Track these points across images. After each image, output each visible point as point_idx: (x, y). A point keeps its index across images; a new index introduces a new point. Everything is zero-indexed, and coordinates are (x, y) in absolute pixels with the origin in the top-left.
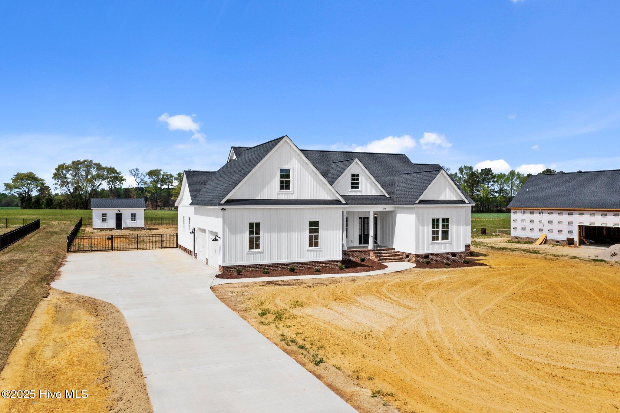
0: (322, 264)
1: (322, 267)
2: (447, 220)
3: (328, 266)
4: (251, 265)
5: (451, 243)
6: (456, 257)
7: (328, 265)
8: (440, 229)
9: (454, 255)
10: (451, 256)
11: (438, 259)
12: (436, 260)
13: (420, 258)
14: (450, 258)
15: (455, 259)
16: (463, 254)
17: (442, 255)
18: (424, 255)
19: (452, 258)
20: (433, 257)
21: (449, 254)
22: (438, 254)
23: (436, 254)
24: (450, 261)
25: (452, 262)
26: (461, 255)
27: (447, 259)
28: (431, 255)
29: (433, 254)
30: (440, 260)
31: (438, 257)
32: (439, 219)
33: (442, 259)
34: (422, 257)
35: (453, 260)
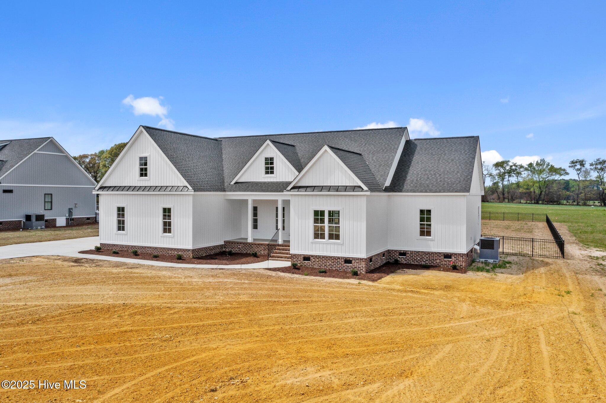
0: (175, 251)
2: (337, 213)
5: (343, 245)
6: (351, 264)
8: (326, 224)
9: (348, 261)
10: (343, 262)
11: (323, 264)
12: (321, 265)
13: (297, 259)
14: (341, 265)
15: (349, 267)
16: (362, 261)
17: (329, 259)
18: (302, 256)
19: (345, 265)
20: (316, 260)
21: (340, 258)
22: (323, 257)
23: (320, 257)
24: (342, 268)
25: (344, 270)
26: (359, 263)
27: (336, 265)
28: (313, 257)
29: (316, 257)
30: (326, 265)
31: (323, 260)
32: (324, 211)
33: (330, 264)
34: (300, 258)
35: (347, 268)
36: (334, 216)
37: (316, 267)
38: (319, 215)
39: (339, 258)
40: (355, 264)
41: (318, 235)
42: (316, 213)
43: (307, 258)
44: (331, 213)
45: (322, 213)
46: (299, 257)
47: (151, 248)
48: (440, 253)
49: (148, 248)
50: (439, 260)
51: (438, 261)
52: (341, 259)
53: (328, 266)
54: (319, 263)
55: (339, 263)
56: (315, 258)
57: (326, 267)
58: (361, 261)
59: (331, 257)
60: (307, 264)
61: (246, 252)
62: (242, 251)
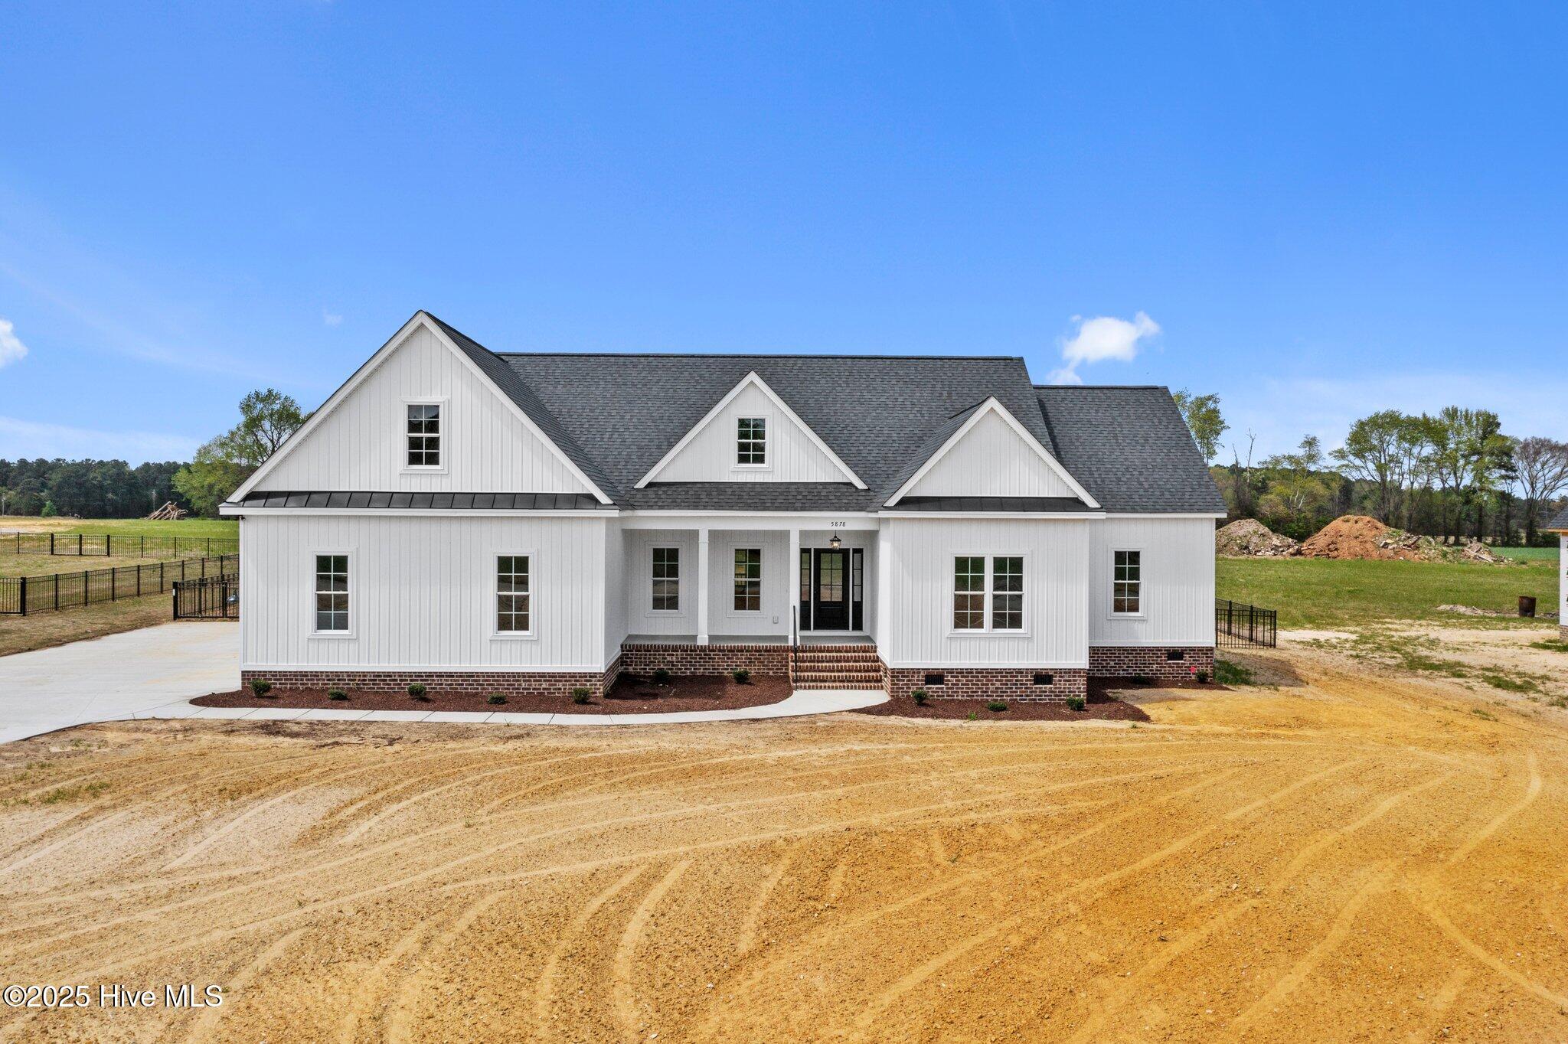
0: (540, 681)
1: (540, 689)
2: (1017, 564)
3: (560, 689)
4: (321, 672)
5: (1030, 639)
6: (1051, 684)
7: (560, 685)
8: (988, 591)
9: (1042, 677)
10: (1030, 680)
11: (979, 688)
12: (972, 692)
13: (909, 680)
14: (1026, 688)
15: (1046, 692)
16: (1079, 677)
17: (995, 677)
18: (922, 674)
19: (1036, 688)
20: (959, 681)
21: (1022, 673)
22: (980, 671)
23: (972, 673)
24: (1027, 696)
25: (1035, 700)
26: (1070, 681)
27: (1014, 690)
28: (953, 673)
29: (960, 672)
30: (986, 692)
31: (978, 681)
32: (982, 559)
33: (996, 688)
34: (916, 678)
35: (1041, 696)
36: (1010, 570)
37: (960, 698)
38: (967, 570)
39: (1020, 671)
40: (1058, 684)
41: (966, 615)
42: (961, 564)
43: (935, 677)
44: (1000, 564)
45: (978, 563)
46: (913, 677)
47: (450, 675)
48: (1158, 649)
49: (443, 676)
50: (1157, 664)
51: (1155, 666)
52: (1027, 673)
53: (992, 692)
54: (968, 688)
55: (1021, 684)
56: (958, 677)
57: (987, 696)
58: (1075, 676)
59: (999, 671)
60: (936, 692)
61: (692, 673)
62: (681, 669)
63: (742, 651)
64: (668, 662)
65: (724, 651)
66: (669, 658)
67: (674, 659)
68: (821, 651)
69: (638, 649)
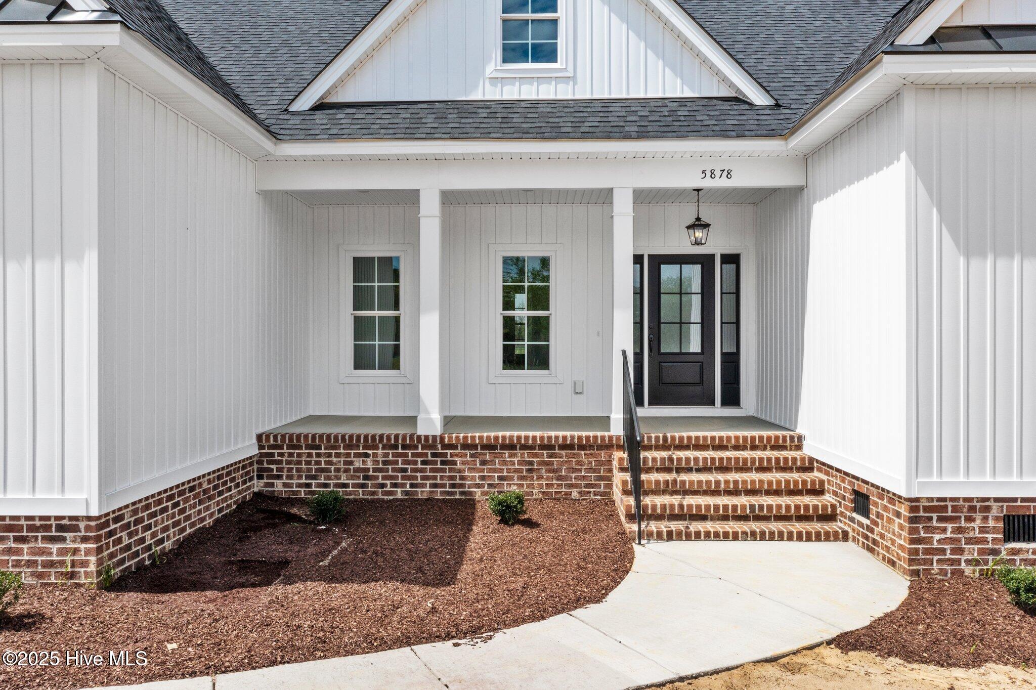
18: (994, 512)
34: (978, 523)
46: (969, 519)
61: (407, 493)
62: (383, 486)
63: (512, 447)
64: (357, 470)
65: (475, 447)
66: (358, 463)
67: (370, 464)
68: (681, 447)
69: (294, 442)
